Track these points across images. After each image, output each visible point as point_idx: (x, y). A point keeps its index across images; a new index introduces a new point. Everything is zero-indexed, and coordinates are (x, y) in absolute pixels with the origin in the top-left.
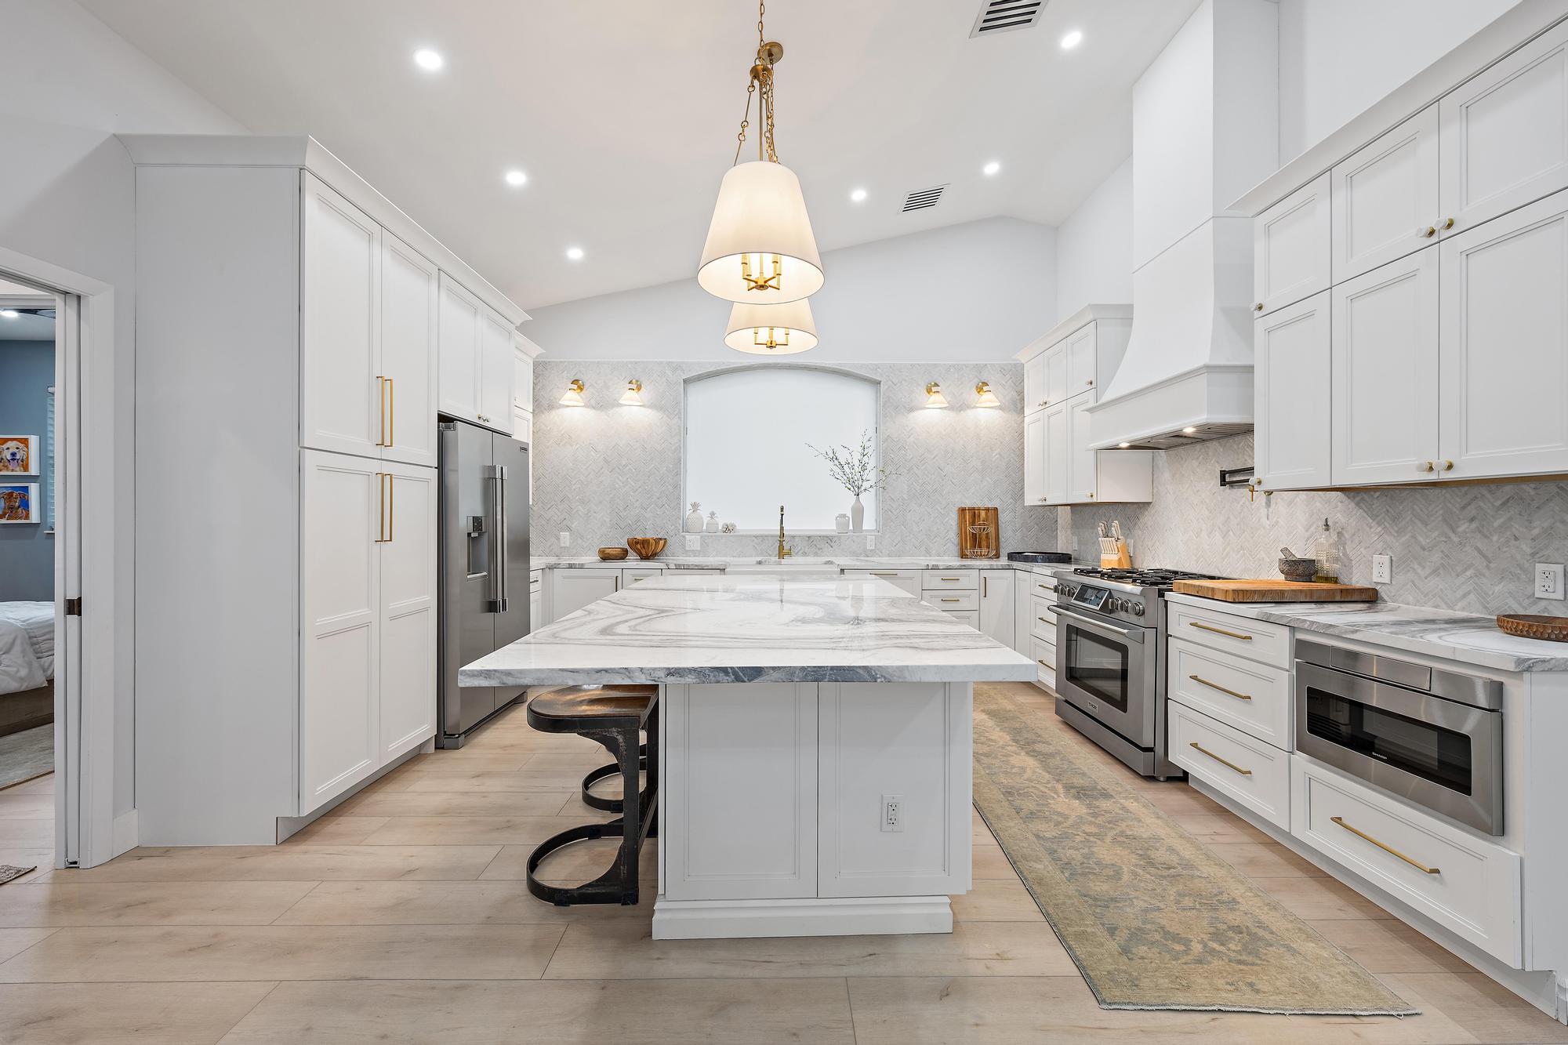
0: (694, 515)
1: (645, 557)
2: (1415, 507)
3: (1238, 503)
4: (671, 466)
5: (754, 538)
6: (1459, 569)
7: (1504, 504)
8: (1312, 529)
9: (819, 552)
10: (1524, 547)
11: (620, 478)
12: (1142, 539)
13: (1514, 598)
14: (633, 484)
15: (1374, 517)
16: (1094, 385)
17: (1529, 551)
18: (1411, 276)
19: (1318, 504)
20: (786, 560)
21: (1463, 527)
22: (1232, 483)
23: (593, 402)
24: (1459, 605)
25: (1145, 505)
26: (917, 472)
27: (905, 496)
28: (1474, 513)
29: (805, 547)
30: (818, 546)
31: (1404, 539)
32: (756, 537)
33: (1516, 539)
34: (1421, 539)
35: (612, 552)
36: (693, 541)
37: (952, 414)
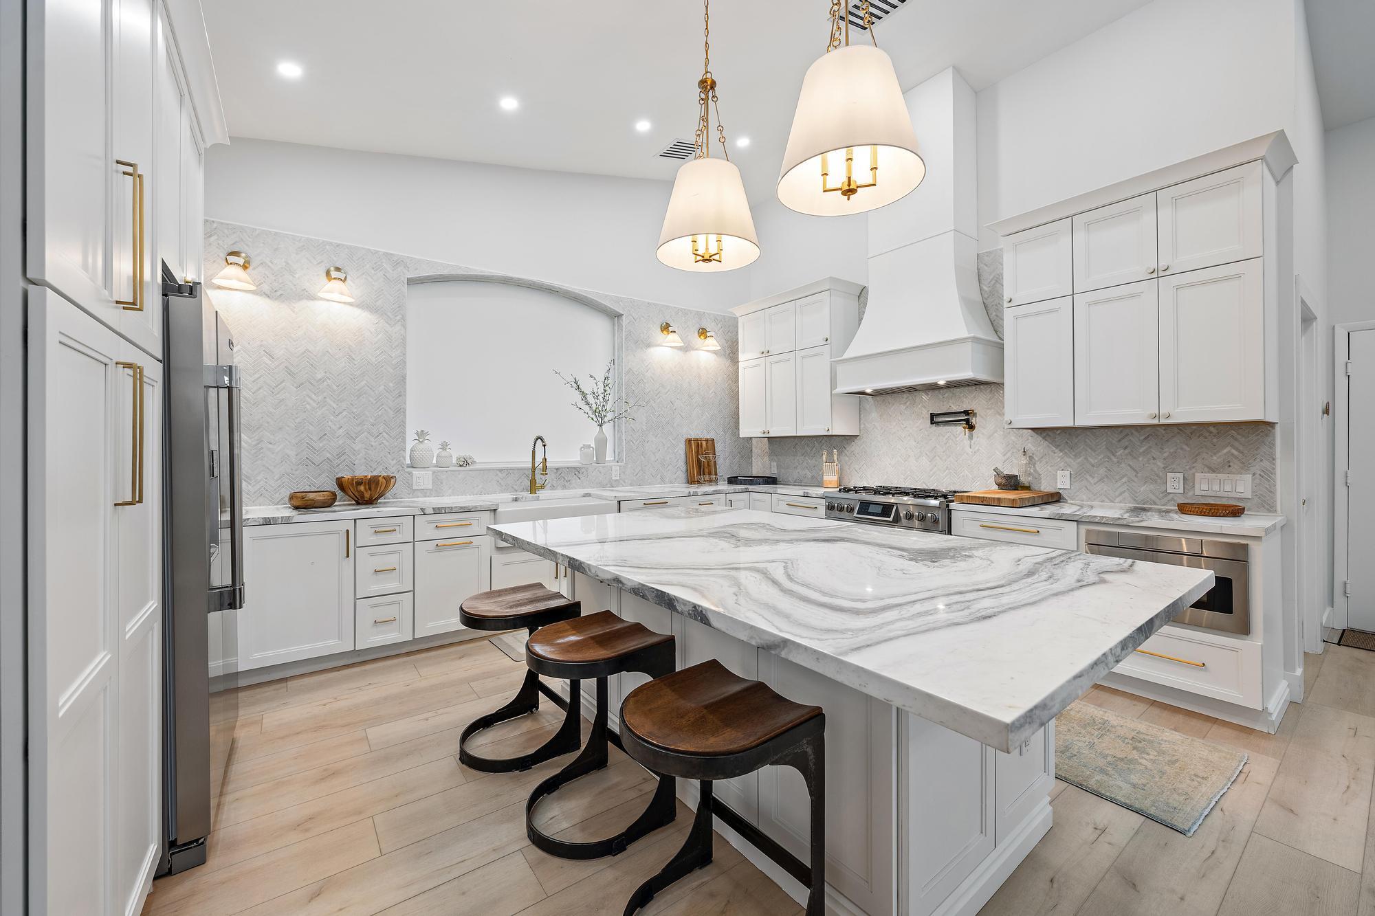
0: (421, 446)
1: (361, 501)
2: (1087, 440)
3: (944, 436)
4: (391, 385)
5: (498, 472)
6: (1117, 477)
7: (1145, 439)
8: (1009, 454)
9: (567, 484)
10: (1159, 464)
11: (313, 396)
12: (849, 463)
13: (1153, 494)
14: (335, 406)
15: (1057, 447)
16: (828, 342)
17: (1163, 466)
18: (1138, 295)
19: (1013, 438)
20: (542, 494)
21: (1120, 452)
22: (938, 423)
23: (266, 287)
24: (1117, 500)
25: (852, 438)
26: (653, 405)
27: (644, 428)
28: (1127, 443)
29: (553, 480)
30: (566, 478)
31: (1079, 460)
32: (501, 470)
33: (1154, 459)
34: (1091, 460)
35: (318, 498)
36: (423, 478)
37: (680, 353)
